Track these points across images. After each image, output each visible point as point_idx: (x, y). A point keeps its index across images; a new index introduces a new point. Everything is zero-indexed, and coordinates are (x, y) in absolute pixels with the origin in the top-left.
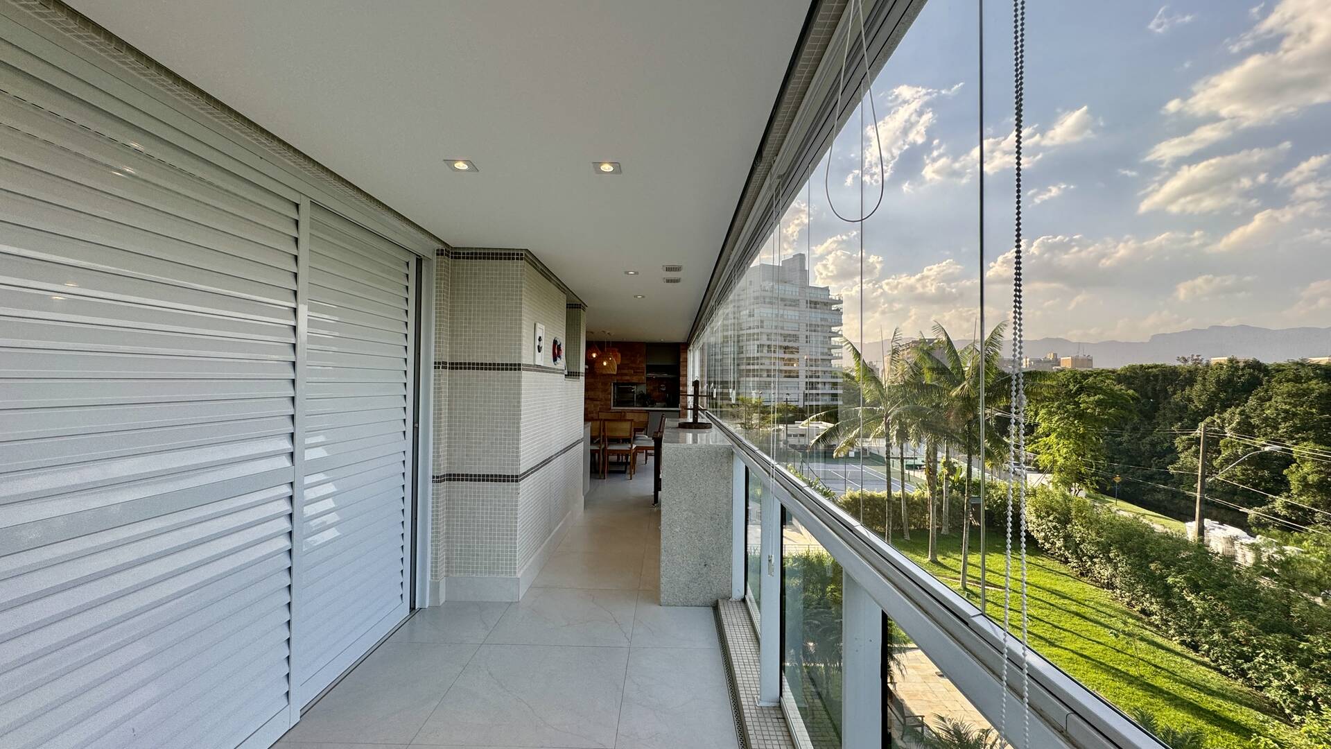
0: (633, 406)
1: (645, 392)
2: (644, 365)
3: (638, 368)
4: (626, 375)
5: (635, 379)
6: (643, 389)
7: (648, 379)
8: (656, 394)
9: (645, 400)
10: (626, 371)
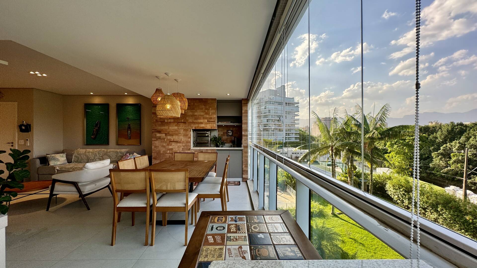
0: (208, 146)
1: (217, 136)
2: (215, 116)
3: (211, 118)
4: (202, 123)
5: (208, 127)
6: (216, 134)
7: (218, 126)
8: (225, 137)
9: (217, 142)
10: (202, 121)
